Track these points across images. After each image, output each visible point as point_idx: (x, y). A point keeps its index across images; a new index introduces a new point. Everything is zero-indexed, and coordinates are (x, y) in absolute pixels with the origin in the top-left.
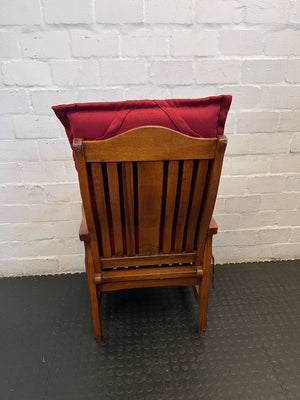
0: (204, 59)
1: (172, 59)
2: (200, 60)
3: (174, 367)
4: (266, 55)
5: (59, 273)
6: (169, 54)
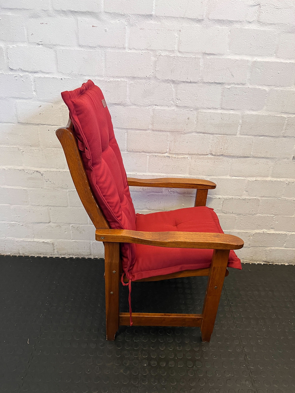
0: (212, 57)
1: (179, 55)
2: (208, 57)
3: (152, 363)
4: (277, 57)
5: (54, 256)
6: (176, 49)
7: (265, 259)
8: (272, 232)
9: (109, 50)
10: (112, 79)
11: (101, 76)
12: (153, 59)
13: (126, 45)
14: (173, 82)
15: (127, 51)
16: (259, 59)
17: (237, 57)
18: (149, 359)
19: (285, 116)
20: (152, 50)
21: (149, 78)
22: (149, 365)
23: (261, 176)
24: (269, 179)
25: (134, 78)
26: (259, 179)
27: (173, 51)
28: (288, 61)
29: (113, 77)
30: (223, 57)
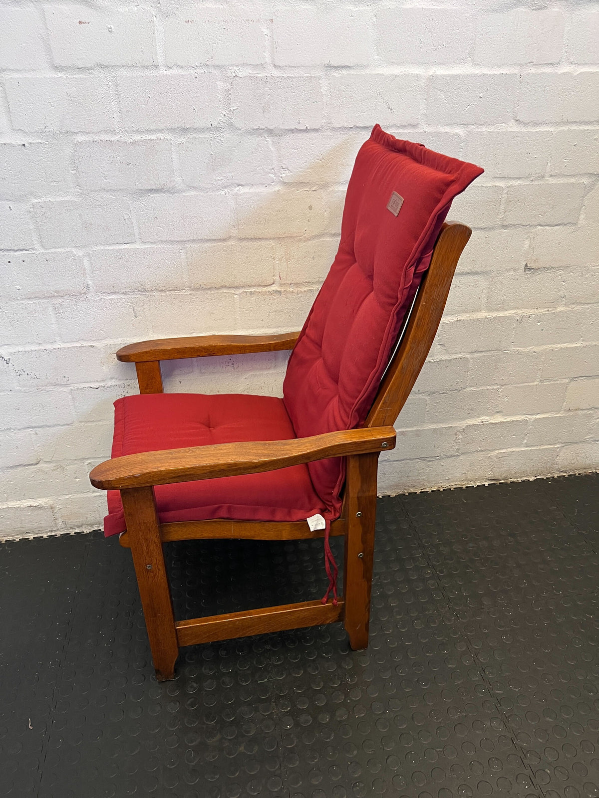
0: (344, 72)
1: (276, 73)
2: (337, 74)
3: (302, 718)
4: (475, 64)
5: (58, 534)
6: (268, 60)
7: (490, 475)
8: (499, 419)
9: (124, 72)
10: (137, 137)
11: (113, 132)
12: (221, 85)
13: (160, 60)
14: (270, 132)
15: (163, 71)
16: (440, 71)
17: (397, 70)
18: (295, 714)
19: (501, 184)
20: (216, 67)
21: (218, 129)
22: (297, 724)
23: (466, 311)
24: (483, 314)
25: (185, 130)
26: (463, 317)
27: (262, 66)
28: (497, 71)
29: (140, 132)
30: (368, 72)
